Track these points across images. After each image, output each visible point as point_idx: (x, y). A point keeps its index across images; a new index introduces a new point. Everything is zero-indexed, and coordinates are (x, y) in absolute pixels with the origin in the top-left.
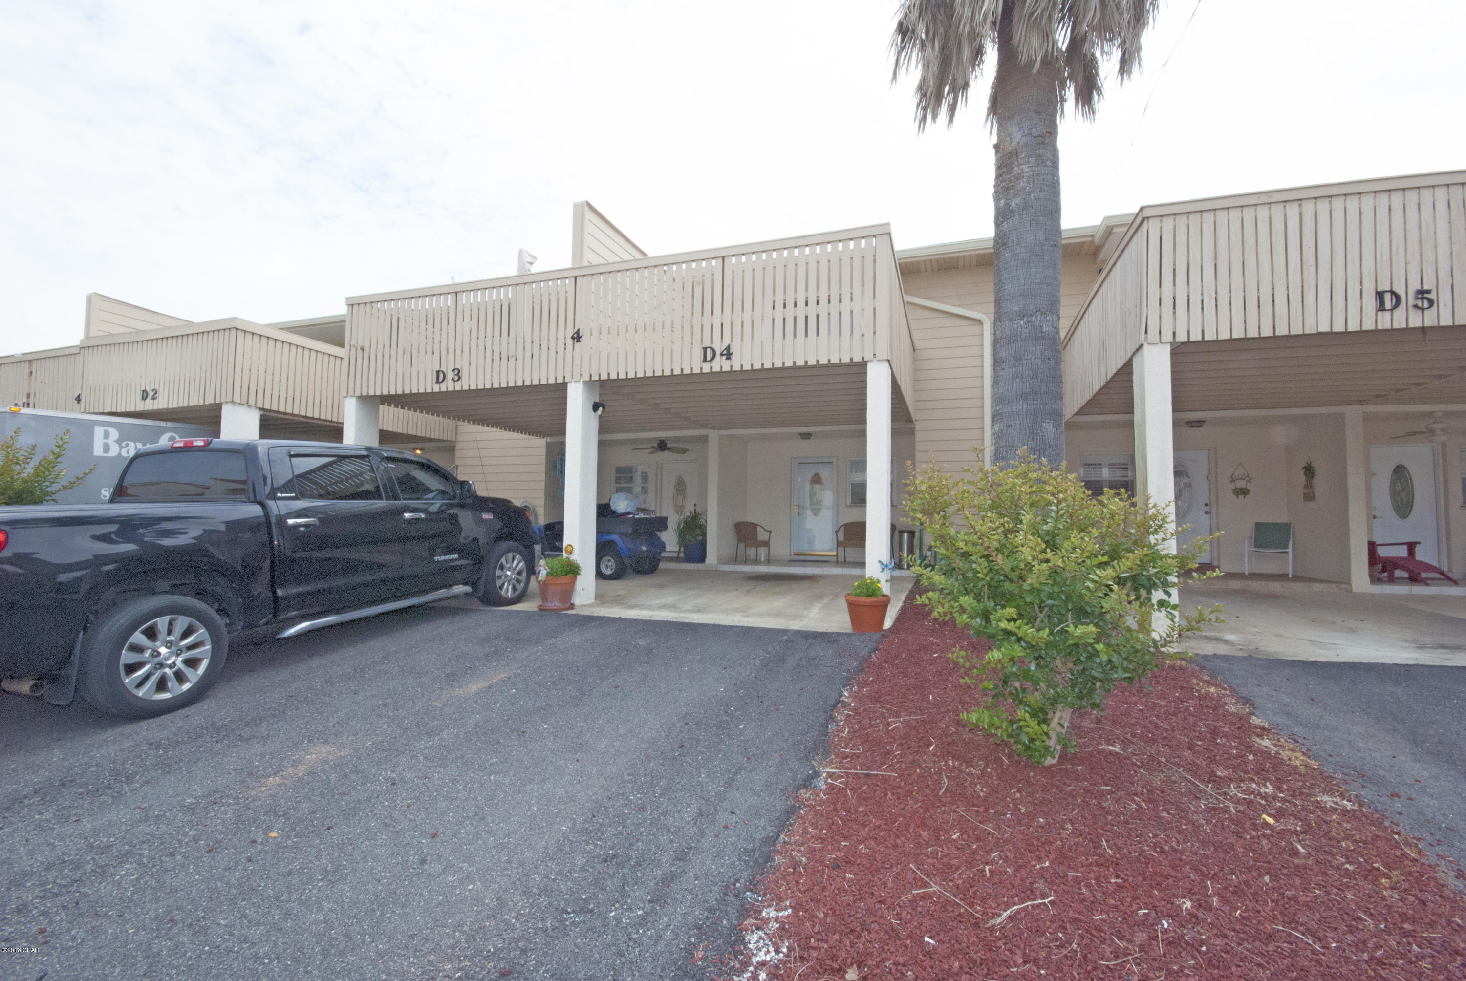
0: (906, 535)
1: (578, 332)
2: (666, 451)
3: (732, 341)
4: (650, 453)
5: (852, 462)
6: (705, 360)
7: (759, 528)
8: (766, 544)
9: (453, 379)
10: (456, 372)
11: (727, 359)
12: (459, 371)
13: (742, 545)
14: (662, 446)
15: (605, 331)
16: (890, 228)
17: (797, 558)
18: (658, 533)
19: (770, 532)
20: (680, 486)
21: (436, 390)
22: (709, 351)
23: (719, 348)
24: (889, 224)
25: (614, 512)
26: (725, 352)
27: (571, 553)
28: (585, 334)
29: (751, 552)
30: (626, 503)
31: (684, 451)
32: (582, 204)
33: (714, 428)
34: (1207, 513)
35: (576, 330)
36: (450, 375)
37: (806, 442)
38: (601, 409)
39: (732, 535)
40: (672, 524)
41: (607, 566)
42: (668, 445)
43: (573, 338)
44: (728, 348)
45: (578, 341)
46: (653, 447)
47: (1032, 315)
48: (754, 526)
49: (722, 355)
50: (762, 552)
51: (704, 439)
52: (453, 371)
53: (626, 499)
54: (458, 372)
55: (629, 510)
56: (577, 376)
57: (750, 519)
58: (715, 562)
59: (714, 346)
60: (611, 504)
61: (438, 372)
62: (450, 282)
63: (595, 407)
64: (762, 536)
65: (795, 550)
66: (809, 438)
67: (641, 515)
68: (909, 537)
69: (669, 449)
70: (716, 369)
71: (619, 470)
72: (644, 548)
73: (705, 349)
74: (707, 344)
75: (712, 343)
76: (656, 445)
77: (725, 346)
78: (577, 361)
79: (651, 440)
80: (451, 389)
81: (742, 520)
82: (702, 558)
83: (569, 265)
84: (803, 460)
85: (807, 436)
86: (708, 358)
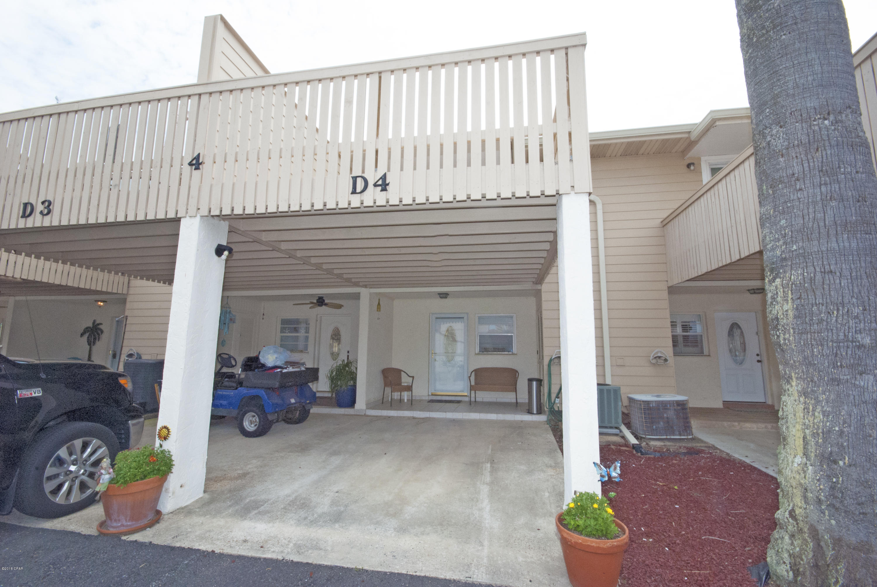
0: (534, 383)
1: (198, 157)
2: (324, 307)
3: (389, 170)
4: (310, 308)
5: (480, 318)
6: (354, 192)
7: (402, 373)
8: (409, 388)
9: (41, 213)
10: (47, 204)
11: (382, 190)
12: (50, 203)
13: (388, 390)
14: (321, 301)
15: (231, 159)
16: (585, 39)
17: (435, 398)
18: (310, 384)
19: (413, 377)
20: (336, 336)
21: (21, 225)
22: (359, 181)
23: (372, 177)
24: (584, 34)
25: (263, 366)
26: (380, 182)
27: (165, 439)
28: (206, 161)
29: (396, 395)
30: (275, 356)
31: (340, 307)
32: (215, 17)
33: (365, 286)
34: (759, 361)
35: (196, 155)
36: (40, 207)
37: (444, 300)
38: (226, 253)
39: (379, 381)
40: (323, 375)
41: (251, 422)
42: (326, 301)
43: (190, 164)
44: (384, 178)
45: (197, 168)
46: (312, 303)
47: (840, 113)
48: (398, 372)
49: (375, 185)
50: (406, 395)
51: (357, 297)
52: (43, 203)
53: (275, 352)
54: (48, 205)
55: (279, 363)
56: (192, 210)
57: (395, 365)
58: (364, 407)
59: (365, 175)
60: (260, 358)
61: (26, 205)
62: (55, 102)
63: (219, 251)
64: (405, 380)
65: (433, 391)
66: (446, 298)
67: (291, 369)
68: (537, 384)
69: (326, 305)
70: (368, 202)
71: (285, 322)
72: (293, 401)
73: (355, 179)
74: (357, 172)
75: (363, 172)
76: (315, 301)
77: (380, 174)
78: (194, 192)
79: (312, 295)
80: (38, 224)
81: (389, 367)
82: (352, 403)
83: (195, 81)
84: (439, 316)
85: (444, 295)
86: (359, 190)
